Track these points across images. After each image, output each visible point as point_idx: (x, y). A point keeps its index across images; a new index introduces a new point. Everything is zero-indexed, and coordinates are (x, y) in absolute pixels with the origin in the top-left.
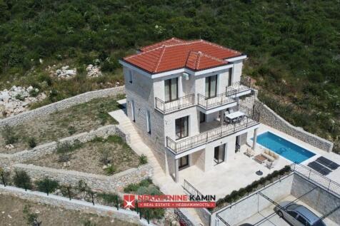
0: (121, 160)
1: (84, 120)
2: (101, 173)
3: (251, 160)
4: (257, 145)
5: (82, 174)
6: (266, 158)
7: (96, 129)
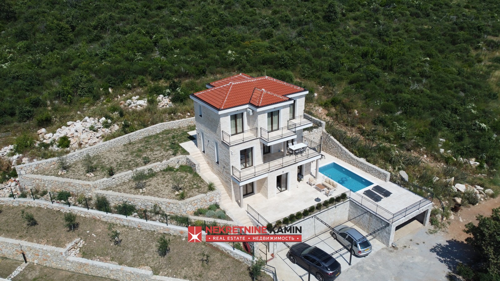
0: (191, 188)
1: (157, 151)
2: (173, 198)
3: (313, 188)
4: (320, 174)
5: (157, 199)
6: (326, 187)
7: (168, 159)
